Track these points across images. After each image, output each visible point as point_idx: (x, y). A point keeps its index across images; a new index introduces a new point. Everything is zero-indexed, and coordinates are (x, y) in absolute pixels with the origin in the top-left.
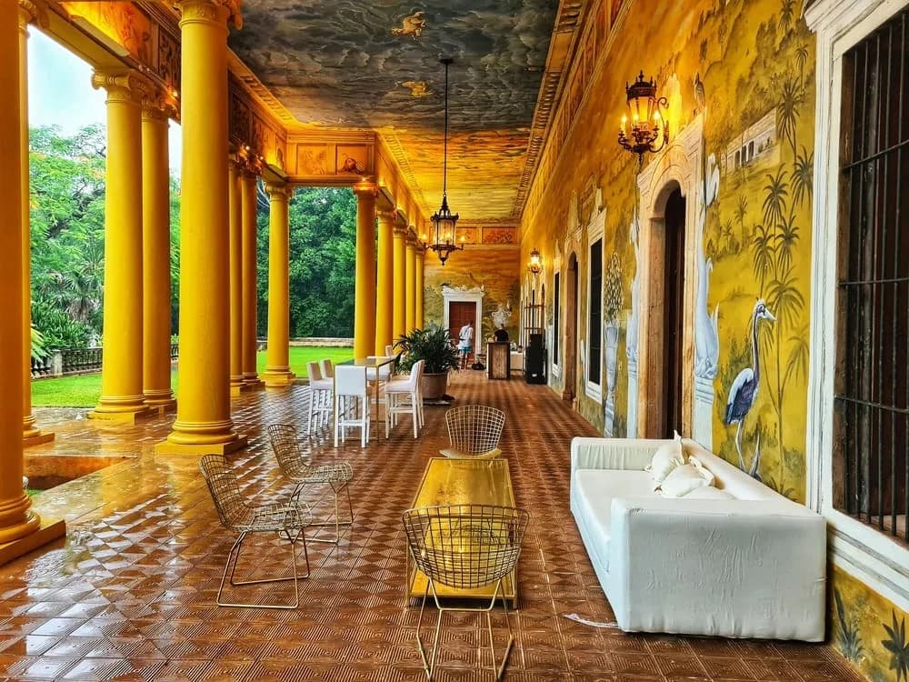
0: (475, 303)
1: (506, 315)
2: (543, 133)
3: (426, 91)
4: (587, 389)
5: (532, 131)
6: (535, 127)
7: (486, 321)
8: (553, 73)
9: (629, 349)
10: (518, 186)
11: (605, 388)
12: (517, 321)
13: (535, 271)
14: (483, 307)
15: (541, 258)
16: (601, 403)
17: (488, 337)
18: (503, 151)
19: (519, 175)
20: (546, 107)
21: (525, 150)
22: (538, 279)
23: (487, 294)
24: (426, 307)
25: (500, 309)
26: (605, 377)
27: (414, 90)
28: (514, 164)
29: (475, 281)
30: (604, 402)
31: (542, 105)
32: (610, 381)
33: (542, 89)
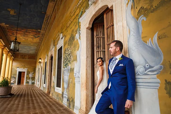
0: (25, 72)
1: (32, 75)
2: (44, 32)
3: (14, 13)
4: (55, 89)
5: (41, 31)
6: (42, 30)
7: (27, 76)
8: (48, 15)
9: (76, 74)
10: (37, 46)
11: (63, 88)
12: (35, 76)
13: (40, 62)
14: (27, 73)
15: (42, 60)
16: (61, 93)
17: (27, 80)
18: (34, 36)
19: (37, 43)
20: (45, 25)
21: (39, 36)
22: (40, 65)
23: (28, 70)
24: (12, 72)
25: (31, 73)
26: (63, 85)
27: (11, 12)
28: (37, 40)
29: (25, 67)
30: (63, 93)
31: (44, 24)
32: (65, 86)
33: (45, 19)
